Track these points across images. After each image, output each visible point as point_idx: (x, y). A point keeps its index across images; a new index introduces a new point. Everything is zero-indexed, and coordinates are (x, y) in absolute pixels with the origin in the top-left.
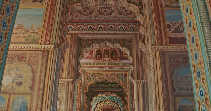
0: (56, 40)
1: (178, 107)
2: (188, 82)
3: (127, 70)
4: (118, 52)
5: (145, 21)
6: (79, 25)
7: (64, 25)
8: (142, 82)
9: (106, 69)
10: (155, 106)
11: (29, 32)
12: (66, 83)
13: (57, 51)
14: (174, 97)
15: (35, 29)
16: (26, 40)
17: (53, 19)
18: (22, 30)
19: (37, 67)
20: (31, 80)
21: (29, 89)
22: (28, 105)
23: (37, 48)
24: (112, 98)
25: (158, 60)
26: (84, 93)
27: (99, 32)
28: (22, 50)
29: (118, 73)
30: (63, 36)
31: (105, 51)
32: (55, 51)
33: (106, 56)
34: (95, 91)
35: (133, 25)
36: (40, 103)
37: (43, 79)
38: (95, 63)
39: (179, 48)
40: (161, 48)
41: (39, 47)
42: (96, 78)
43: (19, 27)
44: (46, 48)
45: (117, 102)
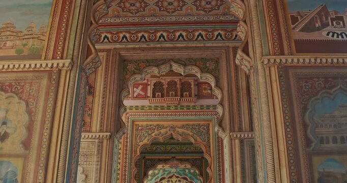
0: (75, 51)
1: (316, 176)
2: (335, 126)
3: (209, 117)
4: (192, 86)
5: (247, 11)
6: (121, 32)
7: (92, 23)
8: (239, 136)
9: (170, 118)
10: (270, 175)
11: (23, 37)
12: (97, 141)
13: (78, 71)
14: (310, 156)
15: (36, 30)
16: (17, 51)
17: (69, 12)
18: (11, 34)
19: (36, 104)
20: (26, 128)
21: (21, 145)
22: (19, 178)
23: (38, 66)
24: (181, 173)
25: (274, 85)
26: (131, 162)
27: (159, 46)
28: (10, 70)
29: (193, 125)
30: (90, 44)
31: (169, 83)
32: (72, 72)
33: (171, 93)
34: (152, 159)
35: (222, 30)
36: (41, 172)
37: (49, 125)
38: (150, 106)
39: (316, 60)
40: (281, 60)
41: (41, 65)
42: (153, 135)
43: (5, 28)
44: (55, 65)
45: (190, 178)
